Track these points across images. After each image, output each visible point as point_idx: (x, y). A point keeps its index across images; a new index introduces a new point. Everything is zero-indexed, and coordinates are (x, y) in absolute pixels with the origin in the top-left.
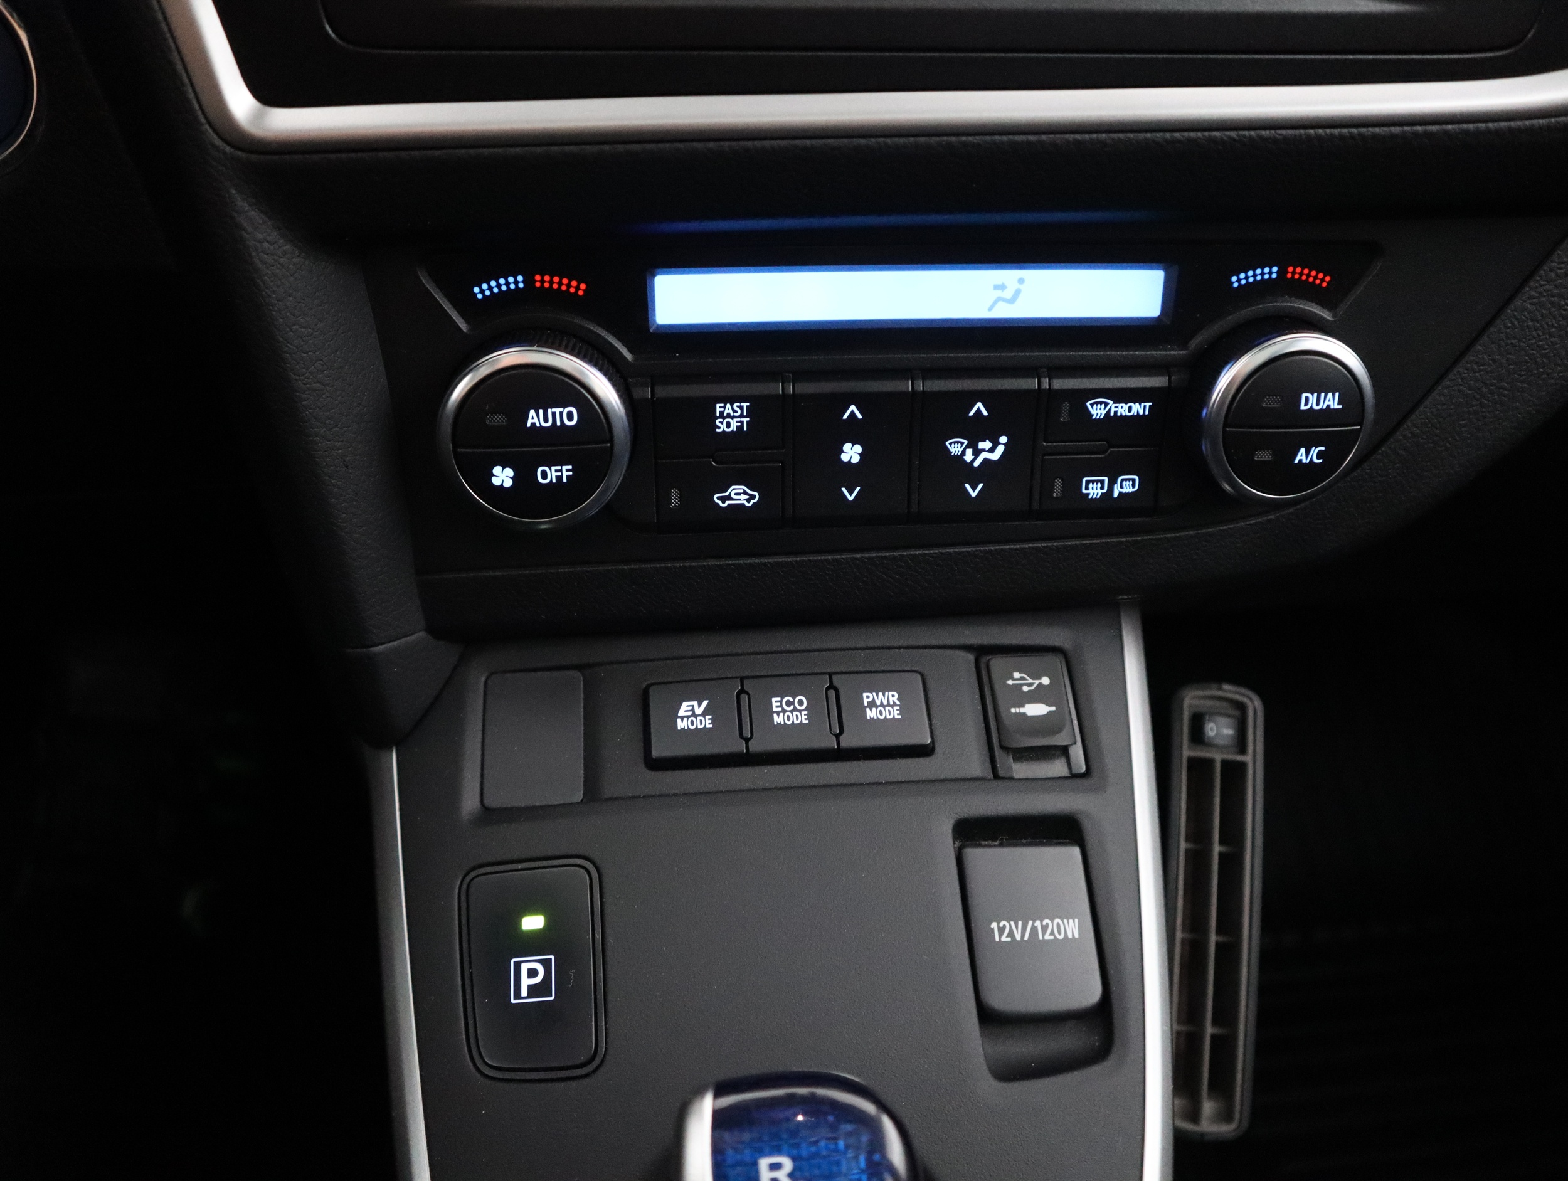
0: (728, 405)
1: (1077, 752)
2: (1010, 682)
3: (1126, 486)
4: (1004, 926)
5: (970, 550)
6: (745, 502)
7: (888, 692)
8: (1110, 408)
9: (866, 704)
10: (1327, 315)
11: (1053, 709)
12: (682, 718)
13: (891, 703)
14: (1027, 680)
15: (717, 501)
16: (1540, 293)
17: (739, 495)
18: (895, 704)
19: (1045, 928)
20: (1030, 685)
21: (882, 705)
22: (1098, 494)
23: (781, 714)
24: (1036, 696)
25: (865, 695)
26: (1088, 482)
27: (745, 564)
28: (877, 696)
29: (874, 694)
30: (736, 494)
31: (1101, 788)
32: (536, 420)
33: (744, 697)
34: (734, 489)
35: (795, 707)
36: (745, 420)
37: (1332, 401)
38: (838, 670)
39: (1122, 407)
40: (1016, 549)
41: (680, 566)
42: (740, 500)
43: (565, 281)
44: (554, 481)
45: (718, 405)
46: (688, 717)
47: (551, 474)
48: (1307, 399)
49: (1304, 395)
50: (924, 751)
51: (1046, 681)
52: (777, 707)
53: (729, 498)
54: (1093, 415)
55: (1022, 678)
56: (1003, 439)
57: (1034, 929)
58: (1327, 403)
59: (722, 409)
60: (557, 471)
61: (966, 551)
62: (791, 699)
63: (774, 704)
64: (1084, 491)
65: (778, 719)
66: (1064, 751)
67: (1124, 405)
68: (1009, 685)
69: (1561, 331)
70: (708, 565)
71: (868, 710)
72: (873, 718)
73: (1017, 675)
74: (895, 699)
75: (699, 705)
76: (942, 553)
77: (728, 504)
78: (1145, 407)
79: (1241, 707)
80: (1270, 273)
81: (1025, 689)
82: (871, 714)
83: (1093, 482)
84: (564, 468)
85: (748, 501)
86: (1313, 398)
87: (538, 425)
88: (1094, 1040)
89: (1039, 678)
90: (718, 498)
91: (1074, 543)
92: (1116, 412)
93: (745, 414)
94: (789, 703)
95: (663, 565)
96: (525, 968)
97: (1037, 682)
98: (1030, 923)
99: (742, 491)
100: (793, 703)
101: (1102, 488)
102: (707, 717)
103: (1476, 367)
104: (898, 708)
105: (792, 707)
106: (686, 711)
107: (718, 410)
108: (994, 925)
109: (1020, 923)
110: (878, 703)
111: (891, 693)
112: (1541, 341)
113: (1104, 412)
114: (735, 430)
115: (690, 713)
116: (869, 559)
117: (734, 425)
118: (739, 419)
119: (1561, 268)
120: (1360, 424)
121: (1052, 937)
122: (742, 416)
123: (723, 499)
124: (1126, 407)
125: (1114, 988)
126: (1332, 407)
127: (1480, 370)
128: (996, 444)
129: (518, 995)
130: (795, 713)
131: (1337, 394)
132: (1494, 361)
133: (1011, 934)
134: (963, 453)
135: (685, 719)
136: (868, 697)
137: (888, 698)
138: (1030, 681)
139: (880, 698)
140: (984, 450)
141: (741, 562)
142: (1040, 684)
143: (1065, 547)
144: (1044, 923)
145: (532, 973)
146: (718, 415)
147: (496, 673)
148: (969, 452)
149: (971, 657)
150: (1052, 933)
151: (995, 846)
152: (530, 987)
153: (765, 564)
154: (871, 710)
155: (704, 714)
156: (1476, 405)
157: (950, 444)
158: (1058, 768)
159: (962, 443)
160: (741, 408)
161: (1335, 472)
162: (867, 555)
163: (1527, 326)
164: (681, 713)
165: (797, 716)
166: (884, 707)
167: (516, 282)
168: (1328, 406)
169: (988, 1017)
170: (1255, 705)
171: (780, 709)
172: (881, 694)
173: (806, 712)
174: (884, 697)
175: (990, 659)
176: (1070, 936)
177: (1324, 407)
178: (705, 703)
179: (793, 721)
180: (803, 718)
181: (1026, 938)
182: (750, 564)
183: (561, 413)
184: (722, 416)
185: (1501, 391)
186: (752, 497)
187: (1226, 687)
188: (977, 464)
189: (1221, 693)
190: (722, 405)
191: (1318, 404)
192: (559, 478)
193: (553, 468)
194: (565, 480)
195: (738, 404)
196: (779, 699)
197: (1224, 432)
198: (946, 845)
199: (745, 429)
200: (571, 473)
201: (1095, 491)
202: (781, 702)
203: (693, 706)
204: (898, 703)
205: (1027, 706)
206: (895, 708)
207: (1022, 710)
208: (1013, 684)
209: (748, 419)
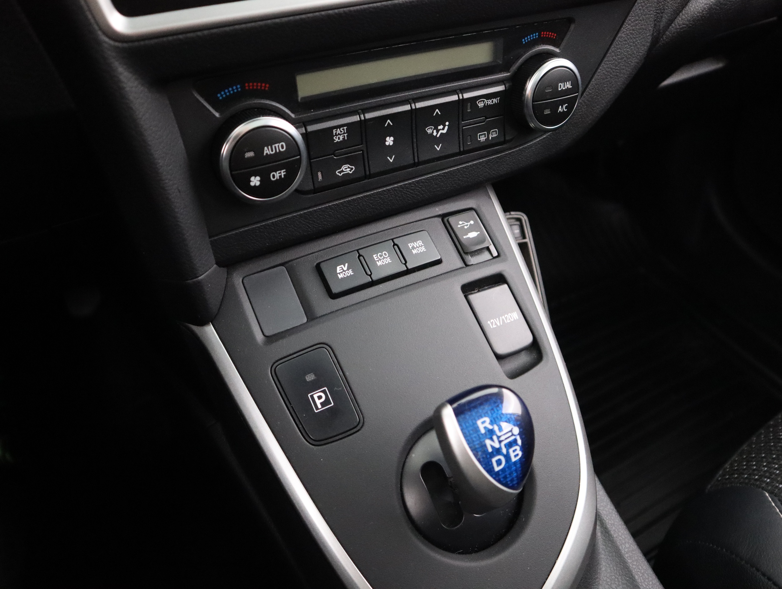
0: (338, 129)
1: (492, 248)
2: (459, 226)
3: (493, 135)
4: (492, 322)
5: (438, 173)
6: (349, 172)
7: (418, 241)
8: (485, 102)
9: (411, 248)
10: (557, 50)
11: (479, 233)
12: (339, 273)
13: (420, 245)
14: (465, 224)
15: (338, 174)
16: (626, 30)
17: (347, 169)
18: (422, 246)
19: (506, 318)
20: (467, 225)
21: (417, 247)
22: (484, 140)
23: (380, 261)
24: (471, 229)
25: (409, 245)
26: (480, 135)
27: (352, 199)
28: (414, 244)
29: (412, 243)
30: (345, 169)
31: (505, 260)
32: (268, 152)
33: (361, 258)
34: (344, 167)
35: (384, 257)
36: (346, 135)
37: (568, 85)
38: (395, 237)
39: (489, 101)
40: (456, 169)
41: (325, 207)
42: (347, 171)
43: (259, 84)
44: (278, 178)
45: (334, 130)
46: (342, 272)
47: (277, 175)
48: (560, 85)
49: (559, 84)
50: (439, 262)
51: (472, 222)
52: (377, 258)
53: (343, 171)
54: (479, 107)
55: (463, 224)
56: (447, 123)
57: (503, 320)
58: (567, 86)
59: (336, 132)
60: (279, 173)
61: (437, 174)
62: (381, 254)
63: (375, 258)
64: (479, 139)
65: (379, 264)
66: (488, 249)
67: (490, 100)
68: (459, 227)
69: (634, 43)
70: (336, 204)
71: (413, 250)
72: (416, 253)
73: (460, 223)
74: (421, 243)
75: (345, 267)
76: (428, 177)
77: (343, 174)
78: (498, 99)
79: (519, 220)
80: (536, 36)
81: (466, 227)
82: (414, 252)
83: (481, 135)
84: (282, 171)
85: (350, 171)
86: (562, 85)
87: (269, 153)
88: (534, 355)
89: (470, 222)
90: (338, 172)
91: (476, 162)
92: (487, 104)
93: (345, 132)
94: (381, 256)
95: (317, 208)
96: (315, 396)
97: (469, 224)
98: (501, 318)
99: (347, 167)
100: (382, 255)
101: (485, 137)
102: (350, 270)
103: (608, 62)
104: (424, 247)
105: (383, 257)
106: (340, 270)
107: (334, 132)
108: (489, 322)
109: (497, 319)
110: (416, 247)
111: (419, 241)
112: (628, 49)
113: (483, 105)
114: (342, 140)
115: (342, 271)
116: (400, 186)
117: (341, 138)
118: (343, 135)
119: (632, 19)
120: (578, 93)
121: (510, 321)
122: (344, 133)
123: (340, 172)
124: (491, 101)
125: (536, 334)
126: (569, 87)
127: (610, 64)
128: (444, 126)
129: (317, 408)
130: (385, 259)
131: (570, 82)
132: (614, 59)
133: (496, 324)
134: (433, 132)
135: (341, 274)
136: (411, 245)
137: (419, 244)
138: (466, 224)
139: (415, 244)
140: (440, 129)
141: (350, 199)
142: (470, 224)
143: (473, 164)
144: (505, 317)
145: (320, 398)
146: (334, 134)
147: (246, 277)
148: (435, 131)
149: (440, 219)
150: (509, 320)
151: (476, 293)
152: (321, 404)
153: (359, 198)
154: (414, 250)
155: (348, 269)
156: (609, 78)
157: (427, 129)
158: (486, 256)
159: (432, 128)
160: (344, 129)
161: (571, 113)
162: (399, 185)
163: (623, 43)
164: (338, 271)
165: (386, 260)
166: (418, 247)
167: (237, 89)
168: (568, 87)
169: (500, 357)
170: (524, 218)
171: (378, 259)
172: (415, 243)
173: (389, 258)
174: (417, 243)
175: (448, 218)
176: (516, 319)
177: (566, 88)
178: (346, 265)
179: (385, 263)
180: (388, 260)
181: (501, 324)
182: (354, 199)
183: (278, 146)
184: (336, 135)
185: (617, 70)
186: (352, 169)
187: (512, 213)
188: (438, 136)
189: (511, 216)
190: (336, 130)
191: (564, 87)
192: (280, 176)
193: (278, 172)
194: (283, 177)
195: (342, 128)
196: (376, 255)
197: (532, 104)
198: (462, 296)
199: (346, 139)
200: (285, 173)
201: (483, 139)
202: (377, 256)
203: (342, 267)
204: (423, 245)
205: (469, 234)
206: (423, 247)
207: (468, 236)
208: (461, 227)
209: (347, 134)
